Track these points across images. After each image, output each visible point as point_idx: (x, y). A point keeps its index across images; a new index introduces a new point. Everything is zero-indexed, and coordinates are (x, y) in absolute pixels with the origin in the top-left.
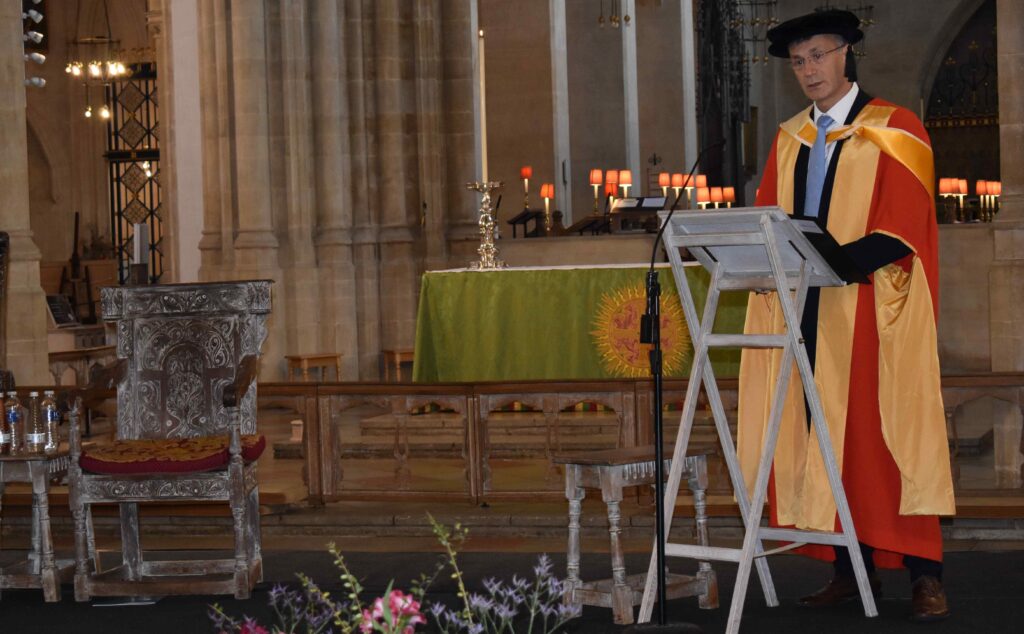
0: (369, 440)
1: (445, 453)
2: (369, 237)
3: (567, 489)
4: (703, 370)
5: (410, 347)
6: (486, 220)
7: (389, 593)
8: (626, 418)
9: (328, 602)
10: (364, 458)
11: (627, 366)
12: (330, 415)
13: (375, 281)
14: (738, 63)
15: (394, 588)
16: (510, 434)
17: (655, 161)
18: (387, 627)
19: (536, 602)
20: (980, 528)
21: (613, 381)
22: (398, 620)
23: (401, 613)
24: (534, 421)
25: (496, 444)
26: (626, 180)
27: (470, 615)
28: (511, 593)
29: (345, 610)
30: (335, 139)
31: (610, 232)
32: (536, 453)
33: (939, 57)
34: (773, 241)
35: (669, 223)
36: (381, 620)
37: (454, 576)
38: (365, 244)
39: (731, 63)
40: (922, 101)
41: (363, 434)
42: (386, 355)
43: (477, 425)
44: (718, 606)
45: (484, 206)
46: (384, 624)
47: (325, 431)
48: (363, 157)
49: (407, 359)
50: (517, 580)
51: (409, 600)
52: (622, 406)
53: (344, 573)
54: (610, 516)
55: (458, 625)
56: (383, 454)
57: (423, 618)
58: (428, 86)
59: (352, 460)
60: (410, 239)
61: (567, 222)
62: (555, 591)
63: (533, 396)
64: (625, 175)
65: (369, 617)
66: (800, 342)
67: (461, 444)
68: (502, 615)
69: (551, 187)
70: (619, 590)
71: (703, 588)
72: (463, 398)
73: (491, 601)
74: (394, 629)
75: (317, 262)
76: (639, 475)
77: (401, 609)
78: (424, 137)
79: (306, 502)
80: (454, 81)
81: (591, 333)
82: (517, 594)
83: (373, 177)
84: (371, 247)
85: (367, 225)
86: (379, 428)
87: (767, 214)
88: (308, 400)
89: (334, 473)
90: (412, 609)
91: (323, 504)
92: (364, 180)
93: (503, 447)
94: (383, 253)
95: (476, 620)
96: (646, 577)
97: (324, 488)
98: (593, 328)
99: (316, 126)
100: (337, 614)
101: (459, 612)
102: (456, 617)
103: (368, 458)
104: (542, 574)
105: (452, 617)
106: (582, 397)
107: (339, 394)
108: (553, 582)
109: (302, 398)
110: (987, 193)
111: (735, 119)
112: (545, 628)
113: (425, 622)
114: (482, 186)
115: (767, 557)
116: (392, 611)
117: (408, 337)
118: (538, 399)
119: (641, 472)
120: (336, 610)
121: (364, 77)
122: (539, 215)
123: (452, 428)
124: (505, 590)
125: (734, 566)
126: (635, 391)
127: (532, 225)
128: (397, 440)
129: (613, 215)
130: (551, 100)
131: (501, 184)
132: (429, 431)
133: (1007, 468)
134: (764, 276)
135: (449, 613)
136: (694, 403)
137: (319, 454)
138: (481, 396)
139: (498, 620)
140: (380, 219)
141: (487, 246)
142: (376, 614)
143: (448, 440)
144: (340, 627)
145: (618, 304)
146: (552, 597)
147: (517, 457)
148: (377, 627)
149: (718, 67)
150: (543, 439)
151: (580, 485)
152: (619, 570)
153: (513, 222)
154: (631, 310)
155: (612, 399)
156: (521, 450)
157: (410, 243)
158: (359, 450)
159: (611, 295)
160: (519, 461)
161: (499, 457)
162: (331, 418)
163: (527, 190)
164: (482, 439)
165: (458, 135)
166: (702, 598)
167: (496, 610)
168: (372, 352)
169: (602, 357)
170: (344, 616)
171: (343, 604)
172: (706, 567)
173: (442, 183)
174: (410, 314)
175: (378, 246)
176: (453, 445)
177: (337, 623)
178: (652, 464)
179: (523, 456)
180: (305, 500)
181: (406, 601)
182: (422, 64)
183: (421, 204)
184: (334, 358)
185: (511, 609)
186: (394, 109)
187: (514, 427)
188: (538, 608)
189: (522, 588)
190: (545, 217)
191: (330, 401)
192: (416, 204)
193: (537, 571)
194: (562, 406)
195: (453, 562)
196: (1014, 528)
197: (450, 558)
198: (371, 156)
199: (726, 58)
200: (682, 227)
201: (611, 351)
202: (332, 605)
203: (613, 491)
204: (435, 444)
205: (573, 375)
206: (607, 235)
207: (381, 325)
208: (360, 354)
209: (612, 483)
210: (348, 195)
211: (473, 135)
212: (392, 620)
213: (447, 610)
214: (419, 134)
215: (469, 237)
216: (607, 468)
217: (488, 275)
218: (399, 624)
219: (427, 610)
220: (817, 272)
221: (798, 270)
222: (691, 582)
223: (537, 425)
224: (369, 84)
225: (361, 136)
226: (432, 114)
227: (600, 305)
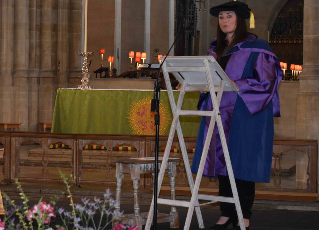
0: (31, 158)
1: (63, 165)
2: (35, 75)
3: (116, 174)
4: (176, 126)
5: (50, 122)
6: (85, 68)
7: (40, 203)
8: (141, 152)
9: (13, 205)
10: (29, 166)
11: (141, 132)
12: (16, 145)
13: (37, 93)
14: (193, 12)
15: (42, 201)
16: (91, 159)
17: (156, 51)
18: (39, 218)
19: (104, 209)
20: (289, 205)
21: (136, 136)
22: (44, 214)
23: (45, 212)
24: (102, 153)
25: (85, 162)
26: (144, 56)
27: (75, 214)
28: (93, 204)
29: (21, 210)
30: (23, 33)
31: (136, 78)
32: (102, 167)
33: (276, 14)
34: (209, 71)
35: (165, 61)
36: (36, 215)
37: (69, 196)
38: (33, 77)
39: (190, 12)
40: (268, 32)
41: (29, 156)
42: (40, 125)
43: (77, 152)
44: (178, 227)
45: (85, 62)
46: (37, 216)
47: (13, 152)
48: (34, 41)
49: (49, 127)
50: (96, 199)
51: (49, 206)
52: (140, 146)
53: (21, 192)
54: (134, 186)
55: (69, 218)
56: (37, 164)
57: (54, 214)
58: (63, 13)
59: (24, 167)
60: (52, 76)
61: (118, 73)
62: (112, 205)
63: (102, 141)
64: (144, 55)
65: (31, 213)
66: (219, 115)
67: (70, 162)
68: (89, 213)
69: (113, 58)
70: (137, 218)
71: (173, 219)
72: (72, 140)
73: (85, 207)
74: (41, 219)
75: (13, 85)
76: (147, 169)
77: (45, 210)
78: (60, 33)
79: (4, 182)
80: (74, 11)
81: (127, 118)
82: (96, 205)
83: (38, 49)
84: (36, 79)
85: (34, 69)
86: (36, 154)
87: (207, 59)
88: (7, 138)
89: (16, 170)
90: (50, 210)
91: (11, 183)
92: (34, 50)
93: (88, 164)
94: (41, 81)
95: (77, 216)
96: (148, 214)
97: (12, 176)
98: (128, 116)
99: (15, 27)
100: (17, 210)
101: (70, 212)
102: (69, 214)
103: (31, 166)
104: (107, 197)
105: (67, 214)
106: (122, 142)
107: (20, 136)
108: (112, 201)
109: (4, 137)
110: (295, 70)
111: (190, 35)
112: (107, 220)
113: (55, 216)
114: (84, 54)
115: (201, 207)
116: (41, 210)
117: (49, 118)
118: (104, 143)
119: (148, 168)
120: (17, 208)
121: (36, 8)
122: (107, 70)
123: (66, 155)
124: (91, 203)
125: (187, 209)
126: (145, 141)
127: (104, 74)
128: (43, 159)
129: (138, 70)
130: (114, 22)
131: (92, 53)
132: (57, 156)
133: (301, 180)
134: (204, 86)
135: (66, 212)
136: (172, 139)
137: (10, 161)
138: (80, 140)
139: (87, 216)
140: (40, 67)
141: (85, 79)
142: (34, 212)
143: (65, 160)
144: (18, 216)
145: (139, 106)
146: (111, 206)
147: (94, 168)
148: (34, 217)
149: (184, 13)
150: (105, 161)
151: (122, 172)
152: (137, 209)
153: (96, 72)
154: (144, 109)
155: (136, 144)
156: (95, 165)
157: (52, 78)
158: (27, 162)
159: (137, 102)
160: (95, 170)
161: (86, 168)
162: (16, 147)
163: (102, 59)
164: (79, 160)
165: (75, 34)
166: (172, 223)
167: (87, 211)
168: (34, 123)
169: (131, 128)
170: (20, 212)
171: (20, 206)
172: (174, 210)
173: (67, 54)
174: (51, 108)
175: (39, 78)
176: (67, 162)
177: (17, 214)
178: (153, 165)
179: (96, 168)
180: (3, 181)
181: (47, 206)
182: (61, 3)
183: (58, 62)
184: (18, 125)
185: (93, 211)
186: (48, 22)
187: (93, 156)
188: (104, 212)
189: (98, 203)
190: (110, 70)
191: (16, 140)
192: (56, 61)
193: (105, 195)
194: (114, 146)
195: (69, 191)
196: (303, 206)
197: (67, 189)
198: (38, 40)
199: (188, 9)
200: (170, 64)
201: (135, 126)
202: (15, 206)
203: (136, 175)
204: (59, 161)
205: (119, 133)
206: (135, 79)
207: (38, 112)
208: (29, 123)
209: (136, 172)
210: (27, 57)
211: (81, 34)
212: (41, 215)
213: (65, 211)
214: (58, 32)
215: (77, 77)
216: (134, 165)
217: (85, 91)
218: (44, 216)
219: (56, 211)
220: (227, 85)
221: (219, 84)
222: (167, 216)
223: (103, 155)
224: (39, 10)
225: (34, 32)
226: (64, 24)
227: (131, 106)
